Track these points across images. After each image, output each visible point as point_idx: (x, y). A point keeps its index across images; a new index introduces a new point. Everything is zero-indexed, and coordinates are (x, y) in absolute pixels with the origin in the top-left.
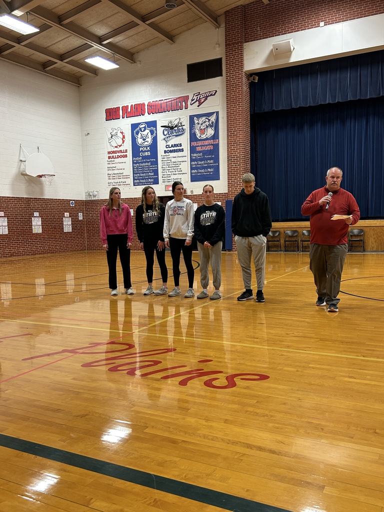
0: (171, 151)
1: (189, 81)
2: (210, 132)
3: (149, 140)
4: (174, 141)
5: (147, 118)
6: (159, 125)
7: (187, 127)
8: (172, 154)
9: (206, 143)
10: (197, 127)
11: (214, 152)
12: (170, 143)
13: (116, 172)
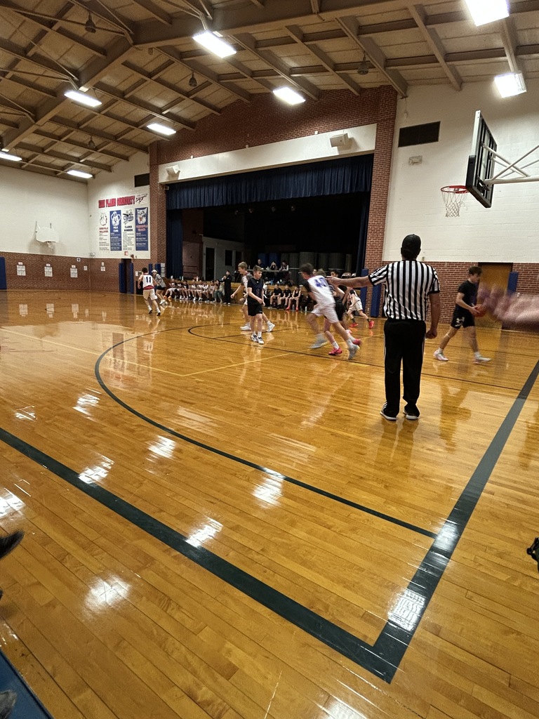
0: (127, 230)
1: (136, 186)
2: (144, 220)
3: (118, 222)
4: (129, 224)
5: (117, 208)
6: (122, 213)
7: (134, 216)
8: (128, 232)
9: (143, 226)
10: (139, 216)
11: (146, 233)
12: (127, 225)
13: (103, 241)
